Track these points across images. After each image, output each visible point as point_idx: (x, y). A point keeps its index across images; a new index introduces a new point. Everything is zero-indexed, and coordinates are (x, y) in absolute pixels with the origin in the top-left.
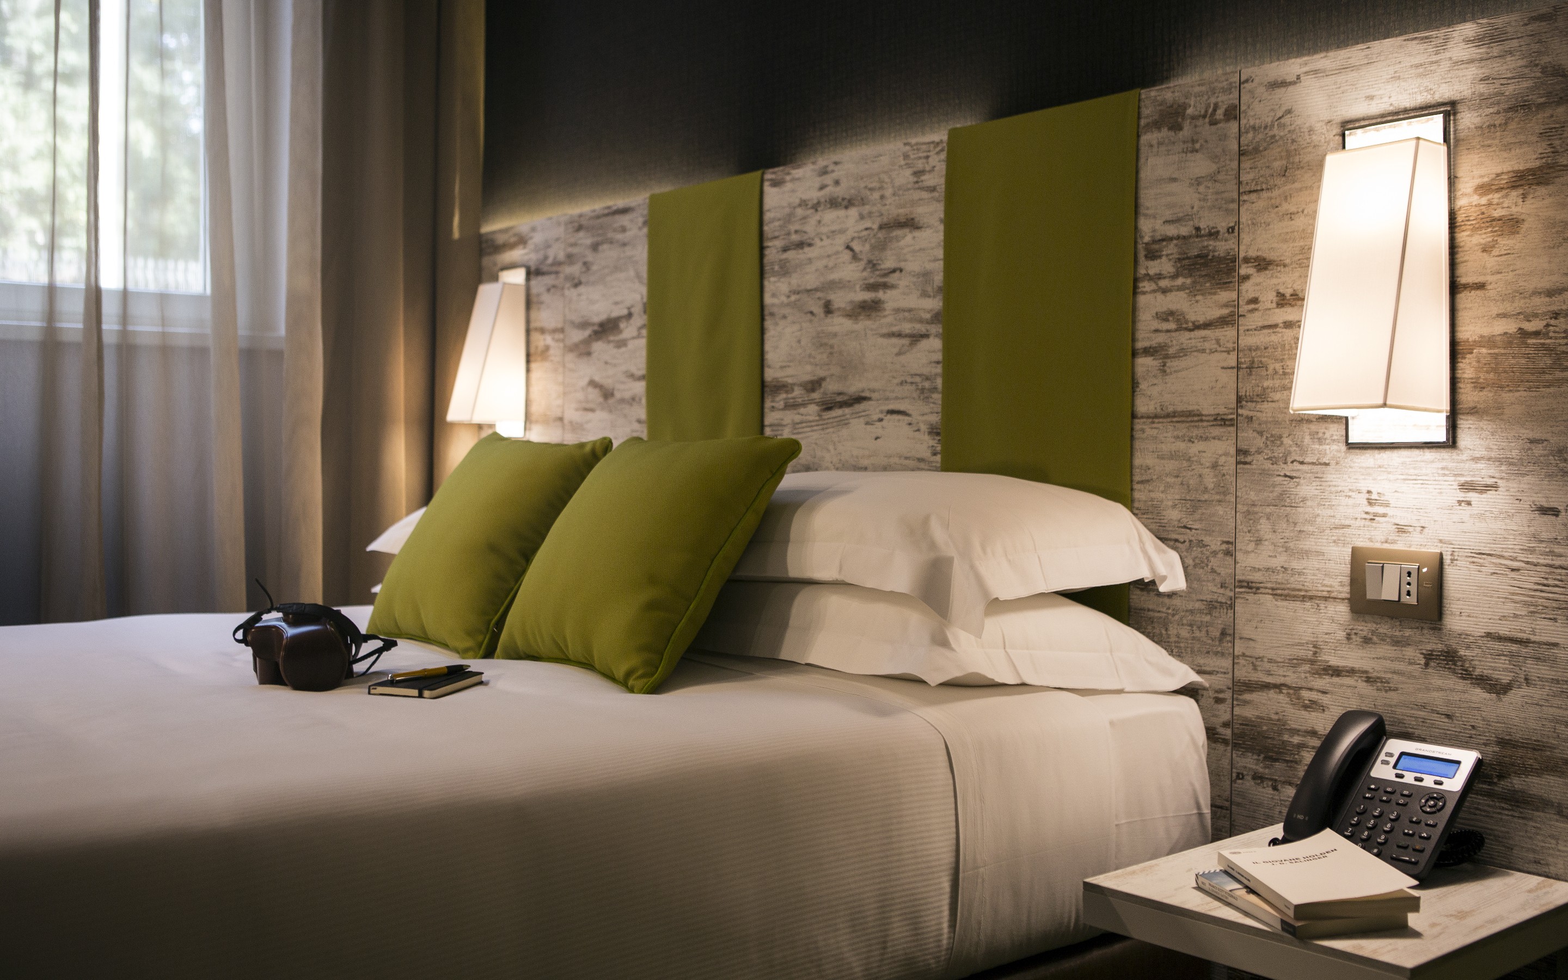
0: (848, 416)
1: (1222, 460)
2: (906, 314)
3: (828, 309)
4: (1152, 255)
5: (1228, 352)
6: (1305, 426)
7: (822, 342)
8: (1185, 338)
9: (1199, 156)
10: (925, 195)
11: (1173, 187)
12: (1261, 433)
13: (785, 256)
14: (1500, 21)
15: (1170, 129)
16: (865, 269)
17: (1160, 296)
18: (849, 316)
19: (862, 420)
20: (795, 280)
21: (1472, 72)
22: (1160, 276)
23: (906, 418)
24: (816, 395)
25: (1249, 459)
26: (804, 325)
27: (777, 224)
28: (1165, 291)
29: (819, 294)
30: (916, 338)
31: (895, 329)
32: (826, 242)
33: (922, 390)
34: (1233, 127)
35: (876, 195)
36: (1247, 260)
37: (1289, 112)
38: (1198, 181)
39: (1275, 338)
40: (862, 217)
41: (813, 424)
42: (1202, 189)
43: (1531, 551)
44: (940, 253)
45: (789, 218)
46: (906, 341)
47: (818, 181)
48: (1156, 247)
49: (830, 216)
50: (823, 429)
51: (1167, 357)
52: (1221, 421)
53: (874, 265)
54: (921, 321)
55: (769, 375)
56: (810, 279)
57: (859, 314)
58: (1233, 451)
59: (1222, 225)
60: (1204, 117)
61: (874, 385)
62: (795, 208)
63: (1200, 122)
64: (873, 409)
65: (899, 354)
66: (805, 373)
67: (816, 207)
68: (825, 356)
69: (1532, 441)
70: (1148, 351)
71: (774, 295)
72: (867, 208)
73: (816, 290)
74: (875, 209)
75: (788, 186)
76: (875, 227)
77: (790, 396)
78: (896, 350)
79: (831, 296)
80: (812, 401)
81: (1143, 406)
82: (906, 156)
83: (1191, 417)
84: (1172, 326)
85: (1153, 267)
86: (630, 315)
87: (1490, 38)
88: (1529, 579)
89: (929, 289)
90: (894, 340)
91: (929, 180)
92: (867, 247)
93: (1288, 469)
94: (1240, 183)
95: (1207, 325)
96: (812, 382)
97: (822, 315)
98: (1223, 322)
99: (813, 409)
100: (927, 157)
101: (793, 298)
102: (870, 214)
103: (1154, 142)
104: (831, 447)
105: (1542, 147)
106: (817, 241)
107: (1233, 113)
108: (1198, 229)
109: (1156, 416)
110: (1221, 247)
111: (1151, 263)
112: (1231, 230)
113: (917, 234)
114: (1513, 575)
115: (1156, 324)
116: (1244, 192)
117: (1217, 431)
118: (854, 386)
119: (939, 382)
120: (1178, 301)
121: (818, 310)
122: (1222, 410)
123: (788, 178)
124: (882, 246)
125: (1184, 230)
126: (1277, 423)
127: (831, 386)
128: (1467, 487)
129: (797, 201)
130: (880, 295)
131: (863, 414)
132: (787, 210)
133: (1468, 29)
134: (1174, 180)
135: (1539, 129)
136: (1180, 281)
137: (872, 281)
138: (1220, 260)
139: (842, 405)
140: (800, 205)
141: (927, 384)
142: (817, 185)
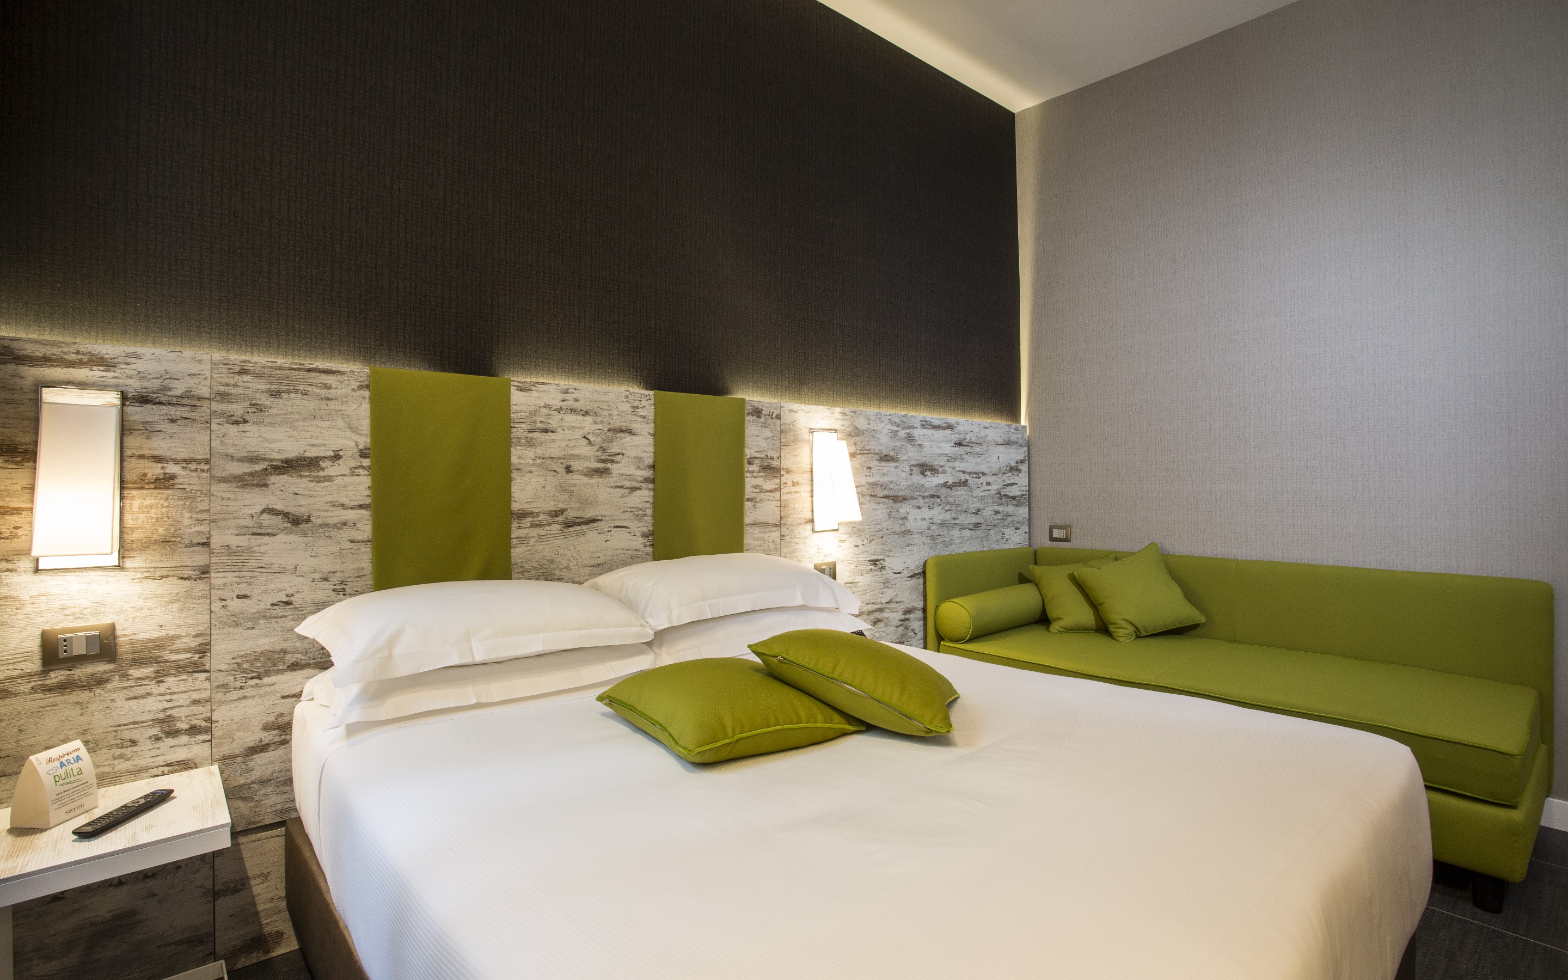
0: (585, 530)
1: (776, 539)
2: (627, 477)
3: (569, 470)
4: (750, 463)
5: (777, 501)
6: (801, 526)
7: (562, 488)
8: (762, 495)
9: (767, 429)
10: (638, 418)
11: (758, 439)
12: (788, 529)
13: (530, 435)
14: (845, 410)
15: (757, 417)
16: (597, 451)
17: (753, 479)
18: (586, 475)
19: (596, 532)
20: (540, 451)
21: (840, 422)
22: (753, 472)
23: (627, 529)
24: (559, 519)
25: (784, 538)
26: (548, 478)
27: (523, 414)
28: (755, 477)
29: (561, 461)
30: (633, 489)
31: (619, 484)
32: (567, 432)
33: (638, 515)
34: (778, 421)
35: (606, 413)
36: (783, 469)
37: (795, 421)
38: (767, 438)
39: (791, 496)
40: (595, 423)
41: (556, 535)
42: (768, 441)
43: (853, 557)
44: (651, 449)
45: (535, 412)
46: (627, 491)
47: (561, 396)
48: (752, 460)
49: (570, 418)
50: (565, 538)
51: (756, 502)
52: (776, 525)
53: (604, 450)
54: (637, 481)
55: (515, 507)
56: (554, 451)
57: (594, 475)
58: (779, 536)
59: (775, 456)
60: (769, 415)
61: (604, 513)
62: (540, 408)
63: (767, 417)
64: (603, 526)
65: (622, 497)
66: (551, 506)
67: (559, 410)
68: (566, 496)
69: (853, 528)
70: (748, 500)
71: (520, 458)
72: (598, 419)
73: (559, 458)
74: (605, 420)
75: (534, 394)
76: (606, 429)
77: (535, 519)
78: (621, 495)
79: (571, 463)
80: (554, 523)
81: (747, 520)
82: (626, 397)
83: (765, 524)
84: (758, 491)
85: (751, 468)
86: (337, 457)
87: (843, 414)
88: (853, 565)
89: (642, 466)
90: (618, 490)
91: (641, 412)
92: (599, 439)
93: (795, 541)
94: (780, 442)
95: (770, 491)
96: (555, 511)
97: (564, 473)
98: (775, 490)
99: (556, 528)
100: (640, 401)
101: (538, 461)
102: (601, 422)
103: (751, 420)
104: (572, 548)
105: (854, 447)
106: (560, 430)
107: (778, 417)
108: (767, 456)
109: (752, 525)
110: (775, 463)
111: (750, 466)
112: (778, 458)
113: (633, 437)
114: (850, 565)
115: (752, 490)
116: (782, 445)
117: (774, 529)
118: (589, 514)
119: (649, 512)
120: (759, 481)
121: (561, 470)
122: (776, 521)
123: (533, 388)
124: (611, 440)
125: (762, 456)
126: (793, 525)
127: (571, 514)
128: (841, 541)
129: (543, 404)
130: (609, 465)
131: (597, 528)
132: (534, 408)
133: (838, 410)
134: (758, 436)
135: (853, 442)
136: (761, 474)
137: (603, 458)
138: (775, 468)
139: (579, 524)
140: (545, 407)
141: (640, 513)
142: (561, 399)
